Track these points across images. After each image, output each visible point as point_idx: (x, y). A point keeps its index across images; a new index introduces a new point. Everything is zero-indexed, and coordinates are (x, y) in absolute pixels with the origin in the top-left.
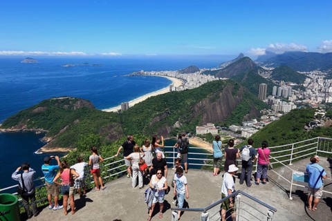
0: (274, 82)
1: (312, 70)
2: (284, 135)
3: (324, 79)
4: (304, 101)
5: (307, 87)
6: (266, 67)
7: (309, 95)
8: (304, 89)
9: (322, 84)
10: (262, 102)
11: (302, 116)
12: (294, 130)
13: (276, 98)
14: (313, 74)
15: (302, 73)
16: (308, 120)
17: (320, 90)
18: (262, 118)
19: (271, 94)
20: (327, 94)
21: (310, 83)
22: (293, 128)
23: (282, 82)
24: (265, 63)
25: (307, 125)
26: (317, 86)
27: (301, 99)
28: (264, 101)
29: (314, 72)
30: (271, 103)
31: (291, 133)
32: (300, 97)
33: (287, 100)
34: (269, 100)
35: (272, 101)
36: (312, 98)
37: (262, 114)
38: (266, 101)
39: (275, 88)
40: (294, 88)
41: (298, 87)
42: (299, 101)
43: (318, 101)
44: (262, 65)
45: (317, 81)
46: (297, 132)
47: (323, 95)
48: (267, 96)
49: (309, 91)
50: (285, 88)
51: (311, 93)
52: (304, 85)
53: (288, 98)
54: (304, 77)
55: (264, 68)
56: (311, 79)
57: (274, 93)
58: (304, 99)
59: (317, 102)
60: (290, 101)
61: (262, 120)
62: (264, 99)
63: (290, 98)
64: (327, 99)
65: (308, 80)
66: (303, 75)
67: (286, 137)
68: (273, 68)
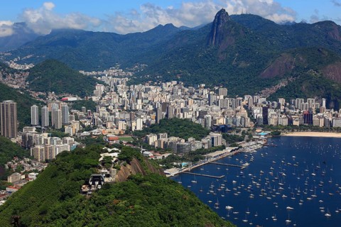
0: (35, 95)
1: (107, 68)
2: (44, 213)
3: (128, 84)
4: (95, 132)
5: (98, 103)
6: (18, 62)
7: (103, 119)
8: (92, 107)
9: (124, 95)
10: (9, 143)
11: (78, 166)
12: (63, 198)
13: (39, 131)
14: (108, 76)
15: (88, 74)
16: (88, 171)
17: (123, 106)
18: (10, 180)
19: (28, 122)
20: (133, 113)
21: (104, 95)
22: (60, 194)
23: (52, 95)
24: (15, 54)
25: (87, 183)
26: (115, 100)
27: (88, 129)
28: (14, 140)
29: (112, 71)
30: (28, 143)
31: (58, 205)
32: (87, 124)
33: (61, 134)
34: (24, 137)
35: (30, 137)
36: (109, 125)
37: (10, 172)
38: (17, 139)
39: (34, 108)
40: (75, 105)
41: (82, 103)
42: (85, 133)
43: (120, 128)
44: (9, 59)
45: (116, 90)
46: (69, 202)
47: (127, 116)
48: (20, 129)
49: (102, 111)
50: (56, 106)
51: (107, 113)
52: (94, 99)
53: (63, 130)
54: (92, 82)
55: (13, 65)
56: (105, 85)
57: (35, 121)
58: (95, 127)
59: (117, 132)
60: (68, 135)
61: (10, 185)
62: (13, 136)
63: (66, 127)
64: (134, 124)
65: (100, 88)
66: (90, 78)
67: (48, 217)
68: (31, 66)
